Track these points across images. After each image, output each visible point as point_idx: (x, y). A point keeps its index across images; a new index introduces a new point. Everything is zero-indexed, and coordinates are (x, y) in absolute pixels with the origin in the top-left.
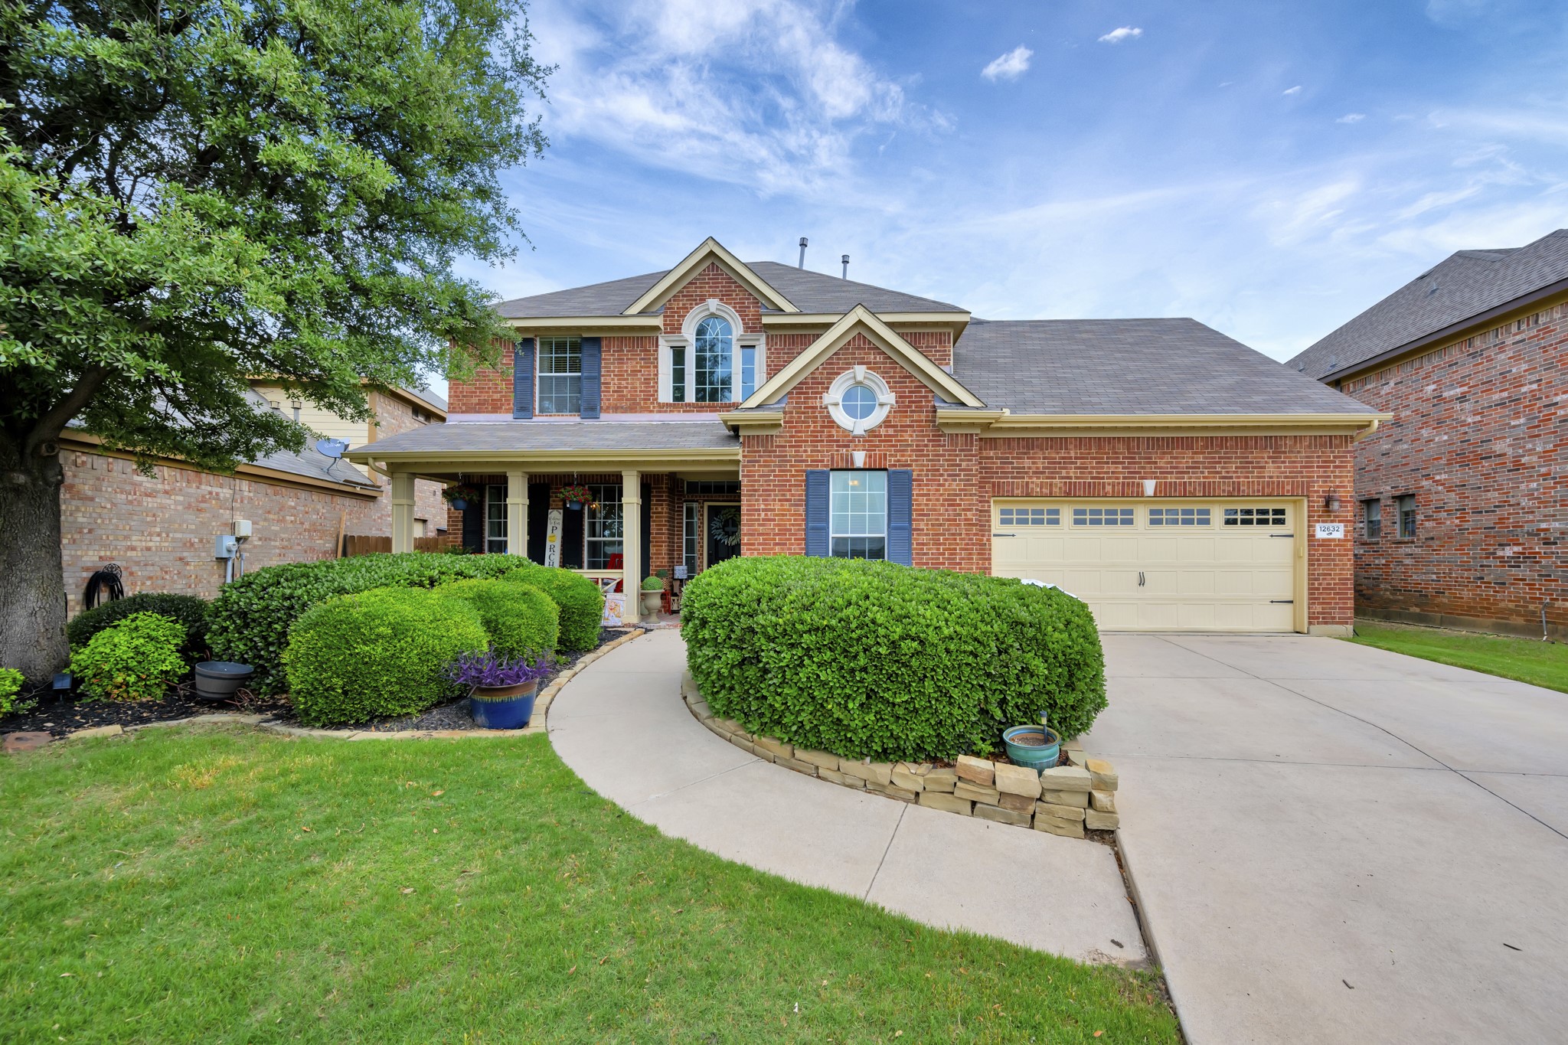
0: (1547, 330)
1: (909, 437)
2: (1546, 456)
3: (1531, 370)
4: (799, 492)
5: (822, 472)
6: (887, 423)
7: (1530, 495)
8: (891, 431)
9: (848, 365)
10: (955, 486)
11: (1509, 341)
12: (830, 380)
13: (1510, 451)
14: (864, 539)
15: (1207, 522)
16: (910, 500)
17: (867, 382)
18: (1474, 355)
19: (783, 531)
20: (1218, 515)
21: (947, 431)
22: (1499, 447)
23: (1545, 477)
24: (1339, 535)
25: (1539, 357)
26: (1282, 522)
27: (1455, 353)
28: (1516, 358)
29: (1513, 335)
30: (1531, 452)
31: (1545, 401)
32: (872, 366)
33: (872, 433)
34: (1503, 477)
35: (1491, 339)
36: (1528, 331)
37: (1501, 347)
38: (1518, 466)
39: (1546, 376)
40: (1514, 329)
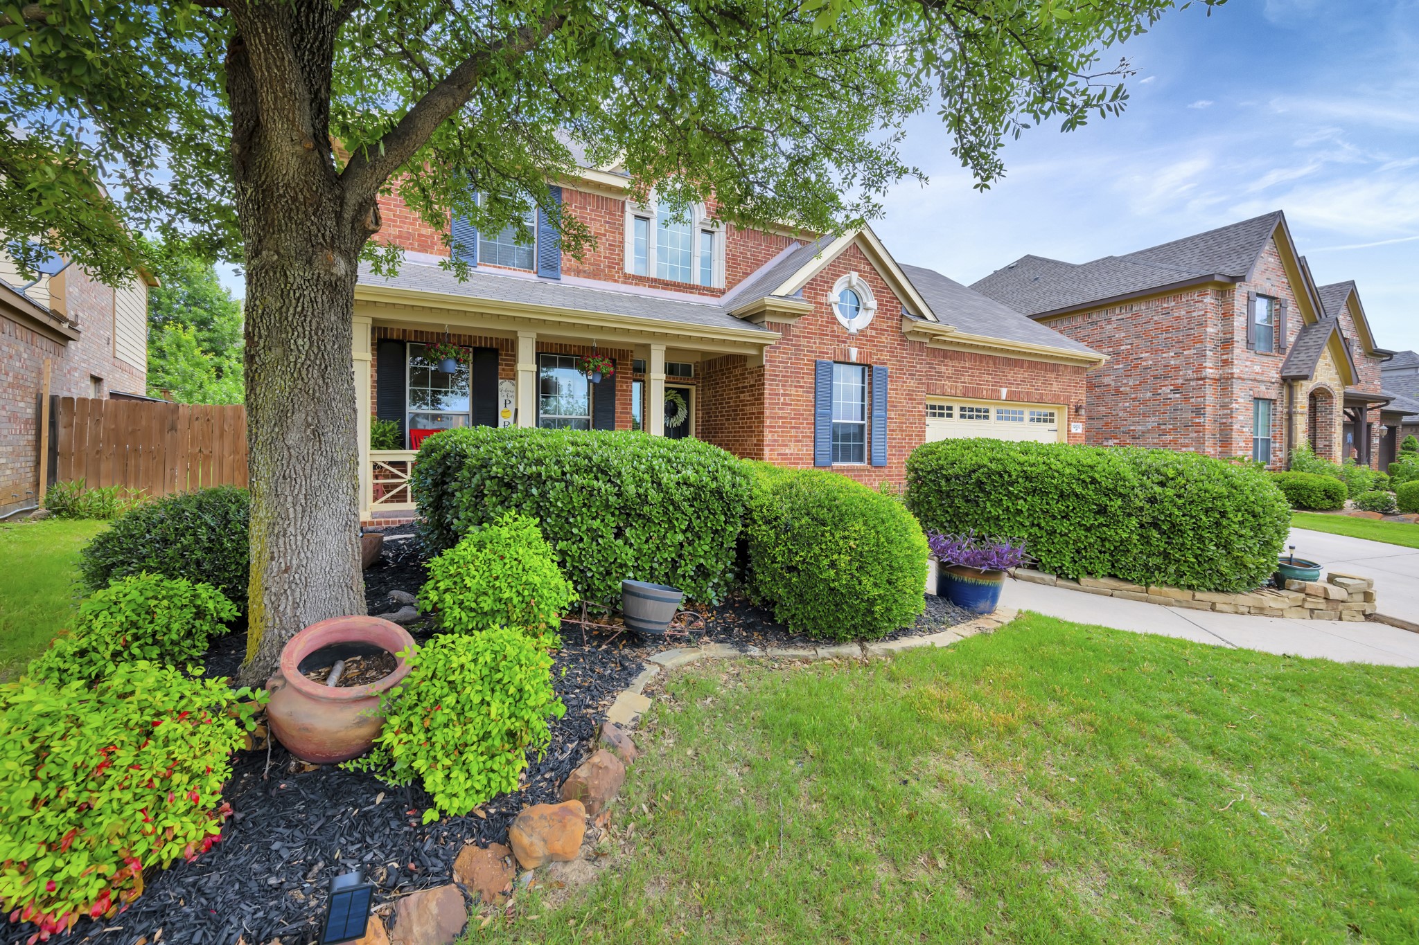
0: (1137, 315)
1: (885, 339)
2: (1135, 388)
3: (1127, 337)
4: (810, 379)
5: (827, 364)
6: (871, 326)
7: (1125, 410)
8: (874, 333)
9: (846, 270)
10: (913, 383)
11: (1114, 318)
12: (834, 281)
13: (1113, 384)
14: (850, 425)
15: (1022, 419)
16: (886, 393)
17: (857, 288)
18: (1092, 323)
19: (798, 416)
20: (1027, 417)
21: (910, 338)
22: (1106, 380)
23: (1134, 399)
24: (1080, 431)
25: (1132, 330)
26: (1052, 421)
27: (1079, 321)
28: (1118, 328)
29: (1117, 315)
30: (1126, 385)
31: (1135, 356)
32: (862, 274)
33: (862, 333)
34: (1109, 399)
35: (1103, 315)
36: (1126, 314)
37: (1109, 321)
38: (1117, 392)
39: (1136, 341)
40: (1118, 311)
